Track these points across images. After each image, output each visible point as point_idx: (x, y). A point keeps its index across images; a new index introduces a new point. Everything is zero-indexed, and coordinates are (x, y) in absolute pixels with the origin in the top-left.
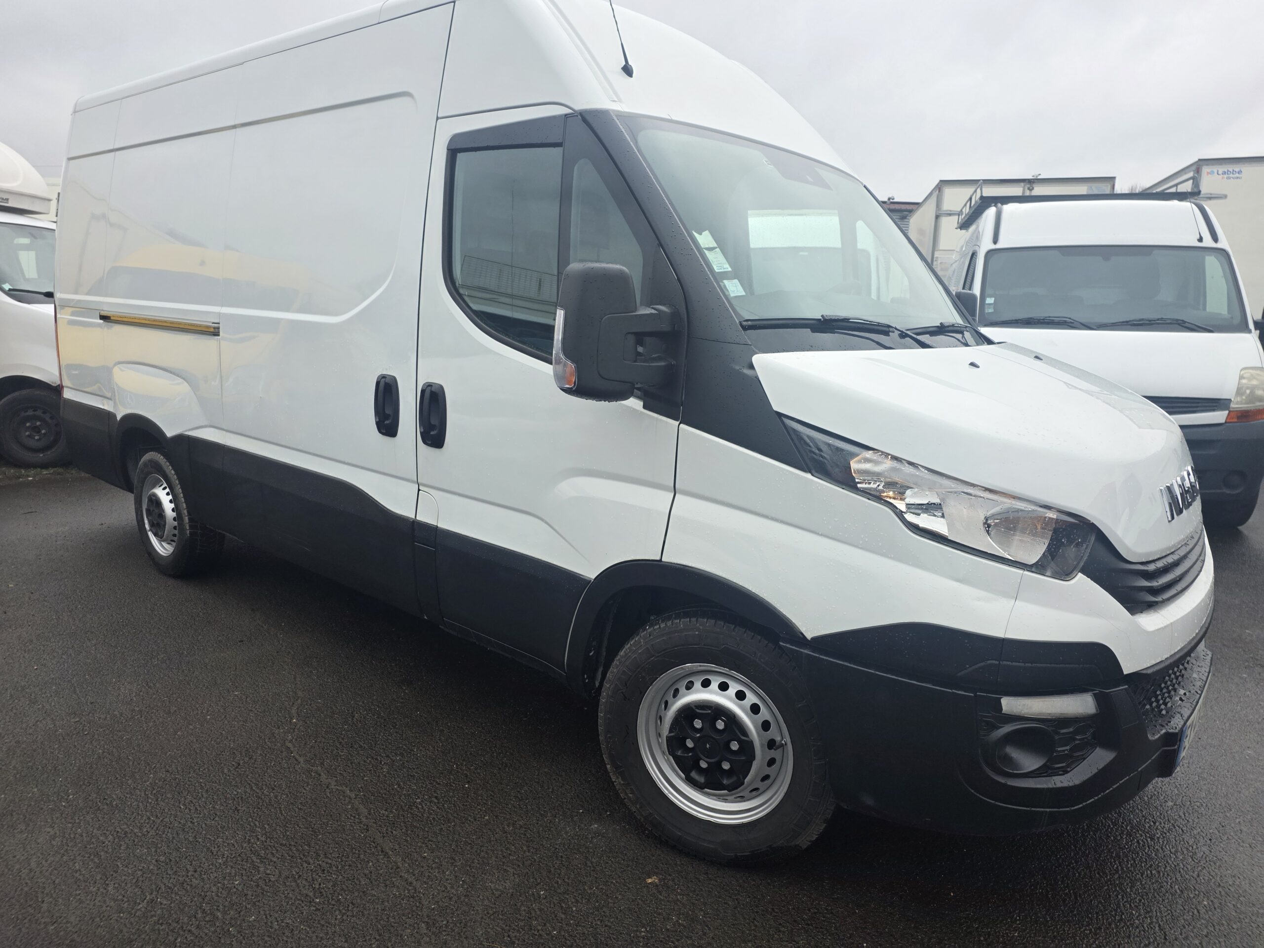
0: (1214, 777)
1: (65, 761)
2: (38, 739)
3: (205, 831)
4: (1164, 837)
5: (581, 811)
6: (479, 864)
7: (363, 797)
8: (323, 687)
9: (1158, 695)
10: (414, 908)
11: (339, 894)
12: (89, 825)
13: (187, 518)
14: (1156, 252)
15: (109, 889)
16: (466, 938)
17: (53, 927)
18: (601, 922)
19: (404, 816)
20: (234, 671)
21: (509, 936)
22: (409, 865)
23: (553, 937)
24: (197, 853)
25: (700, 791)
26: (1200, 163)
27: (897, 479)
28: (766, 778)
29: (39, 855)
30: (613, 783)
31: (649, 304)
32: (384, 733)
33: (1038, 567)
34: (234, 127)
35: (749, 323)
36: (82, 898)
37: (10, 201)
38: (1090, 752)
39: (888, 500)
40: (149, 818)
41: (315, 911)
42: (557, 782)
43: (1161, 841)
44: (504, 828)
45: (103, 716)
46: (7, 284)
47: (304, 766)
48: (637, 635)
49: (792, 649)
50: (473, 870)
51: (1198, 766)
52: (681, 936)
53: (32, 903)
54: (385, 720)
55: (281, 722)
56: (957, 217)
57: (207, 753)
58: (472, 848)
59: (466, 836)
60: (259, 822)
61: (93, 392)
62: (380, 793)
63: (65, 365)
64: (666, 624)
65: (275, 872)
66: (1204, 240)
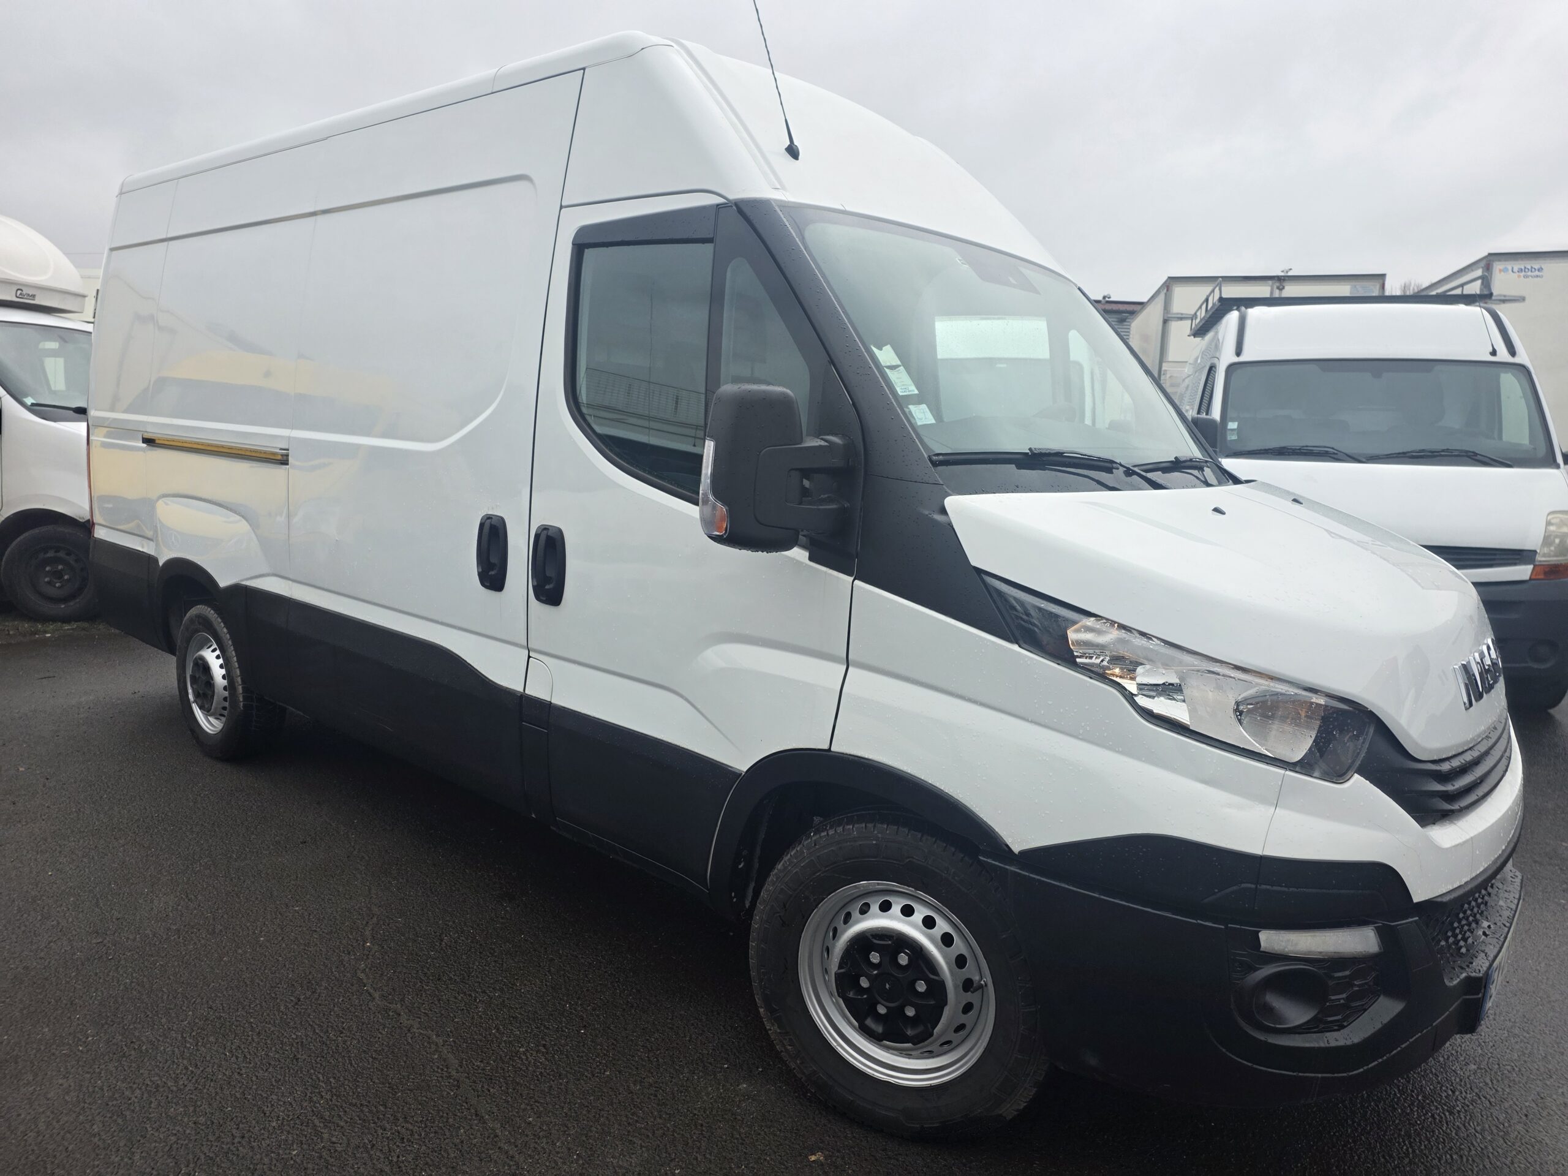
0: (1528, 1033)
1: (84, 994)
2: (51, 965)
3: (256, 1084)
4: (1466, 1111)
5: (726, 1066)
6: (597, 1133)
7: (453, 1044)
8: (404, 902)
9: (1455, 928)
11: (422, 1169)
12: (112, 1075)
13: (240, 687)
14: (1439, 367)
19: (504, 1070)
20: (294, 880)
22: (510, 1133)
24: (245, 1113)
25: (878, 1044)
26: (1491, 258)
27: (1127, 654)
28: (961, 1028)
29: (48, 1113)
30: (766, 1030)
31: (818, 434)
32: (479, 962)
33: (1304, 766)
34: (314, 214)
35: (940, 457)
37: (37, 297)
38: (1372, 1001)
39: (1114, 678)
40: (186, 1068)
42: (696, 1028)
43: (1462, 1117)
44: (629, 1087)
45: (131, 937)
46: (29, 398)
47: (379, 1002)
48: (799, 844)
49: (994, 865)
50: (591, 1141)
51: (1507, 1019)
54: (481, 945)
55: (352, 946)
56: (1190, 321)
57: (259, 984)
58: (589, 1112)
59: (581, 1096)
60: (323, 1075)
61: (128, 530)
62: (474, 1039)
63: (98, 497)
64: (836, 831)
65: (342, 1139)
66: (1498, 353)
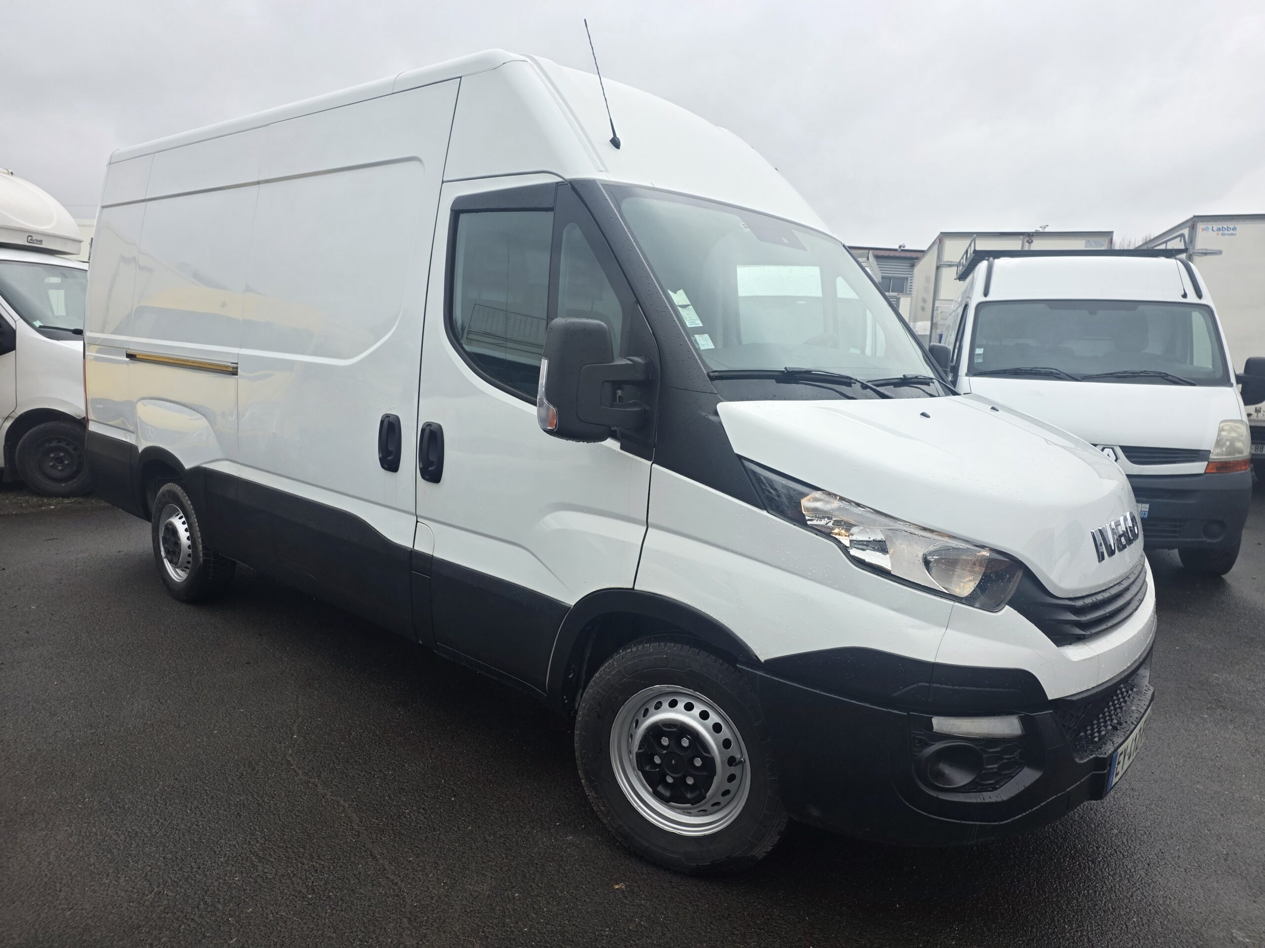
0: (1161, 808)
1: (82, 768)
2: (57, 748)
3: (209, 832)
4: (1105, 861)
5: (558, 824)
6: (460, 868)
7: (356, 807)
8: (323, 707)
9: (1094, 724)
10: (398, 905)
11: (329, 891)
12: (103, 825)
13: (201, 546)
15: (121, 881)
16: (444, 932)
17: (69, 913)
18: (569, 922)
19: (393, 825)
20: (240, 690)
21: (483, 932)
22: (395, 868)
23: (523, 933)
24: (201, 852)
25: (667, 805)
26: (1196, 219)
27: (845, 519)
28: (726, 793)
29: (57, 850)
30: (587, 797)
31: (624, 355)
32: (378, 750)
33: (969, 600)
34: (258, 183)
35: (717, 373)
36: (96, 889)
37: (43, 242)
38: (1019, 770)
39: (835, 536)
40: (158, 821)
41: (308, 905)
42: (537, 798)
43: (1101, 865)
44: (484, 837)
45: (117, 729)
46: (38, 321)
47: (302, 777)
48: (611, 658)
49: (747, 670)
50: (454, 874)
52: (642, 936)
53: (50, 892)
54: (379, 738)
55: (283, 737)
56: (956, 268)
57: (212, 763)
58: (454, 854)
59: (449, 843)
60: (259, 826)
61: (117, 425)
62: (371, 803)
63: (92, 399)
64: (637, 648)
65: (272, 870)
66: (1188, 296)
